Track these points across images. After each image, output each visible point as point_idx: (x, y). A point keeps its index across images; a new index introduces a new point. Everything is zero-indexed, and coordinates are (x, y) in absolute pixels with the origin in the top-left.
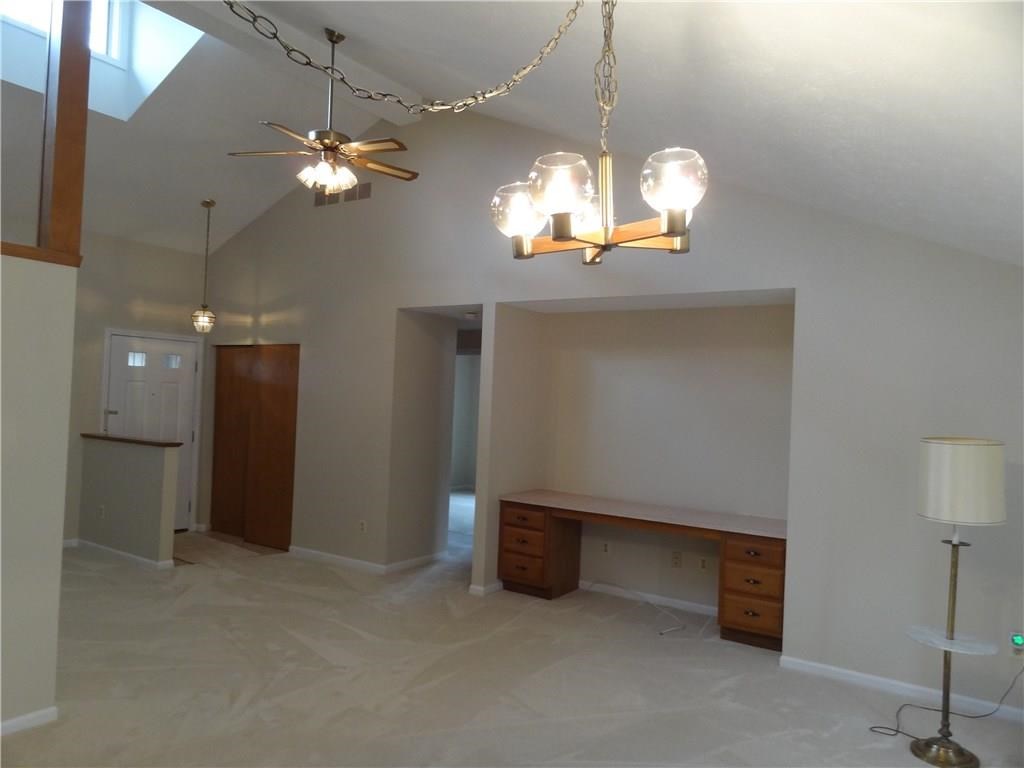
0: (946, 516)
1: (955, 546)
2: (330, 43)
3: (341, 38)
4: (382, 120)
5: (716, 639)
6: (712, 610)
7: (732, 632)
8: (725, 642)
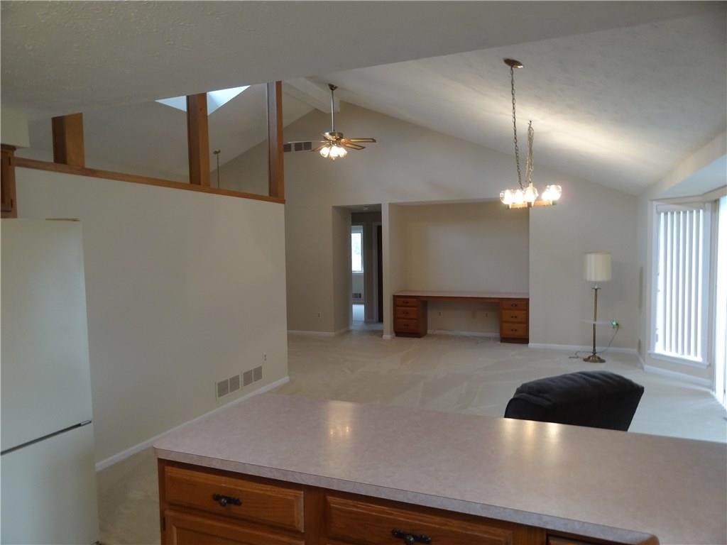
0: (593, 279)
1: (596, 290)
2: (331, 91)
3: (336, 88)
4: (316, 109)
5: (499, 343)
6: (497, 335)
7: (506, 339)
8: (503, 344)
